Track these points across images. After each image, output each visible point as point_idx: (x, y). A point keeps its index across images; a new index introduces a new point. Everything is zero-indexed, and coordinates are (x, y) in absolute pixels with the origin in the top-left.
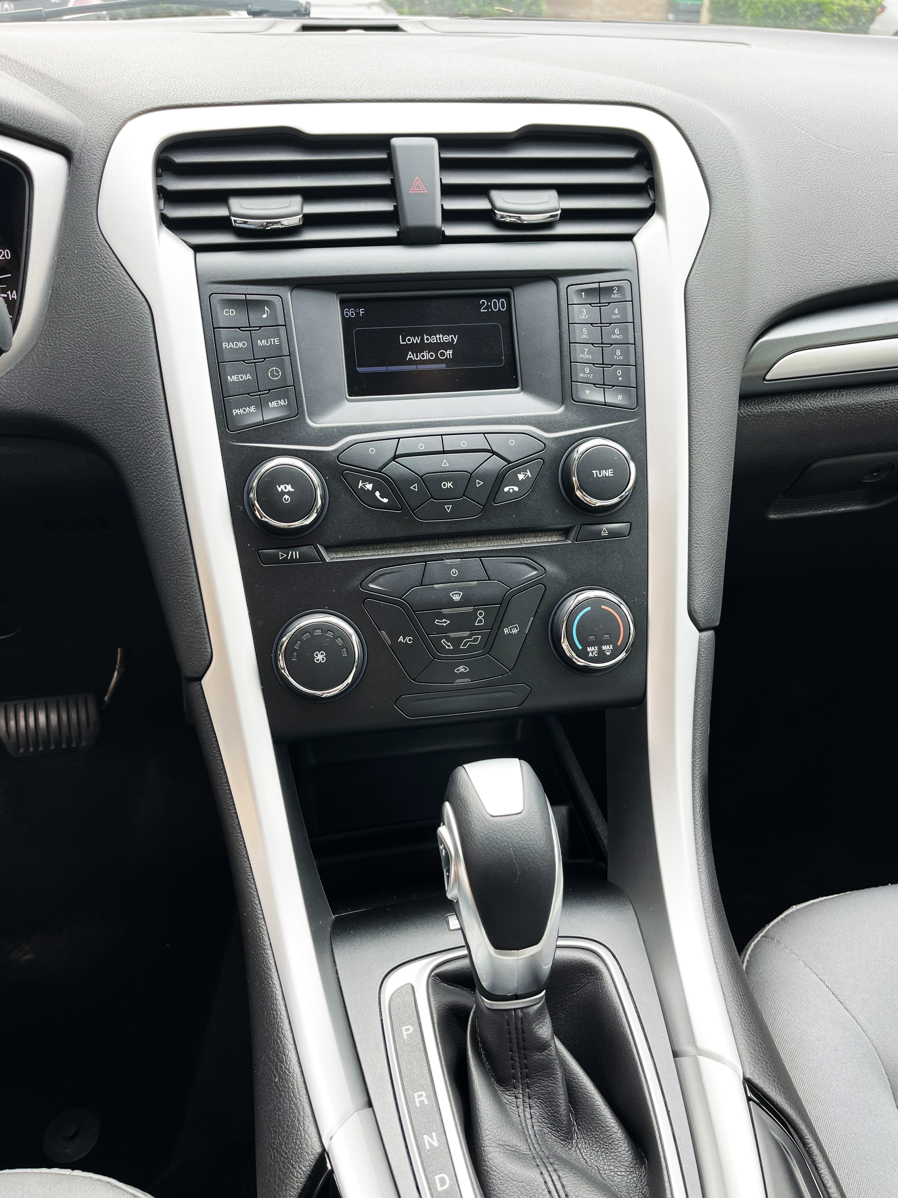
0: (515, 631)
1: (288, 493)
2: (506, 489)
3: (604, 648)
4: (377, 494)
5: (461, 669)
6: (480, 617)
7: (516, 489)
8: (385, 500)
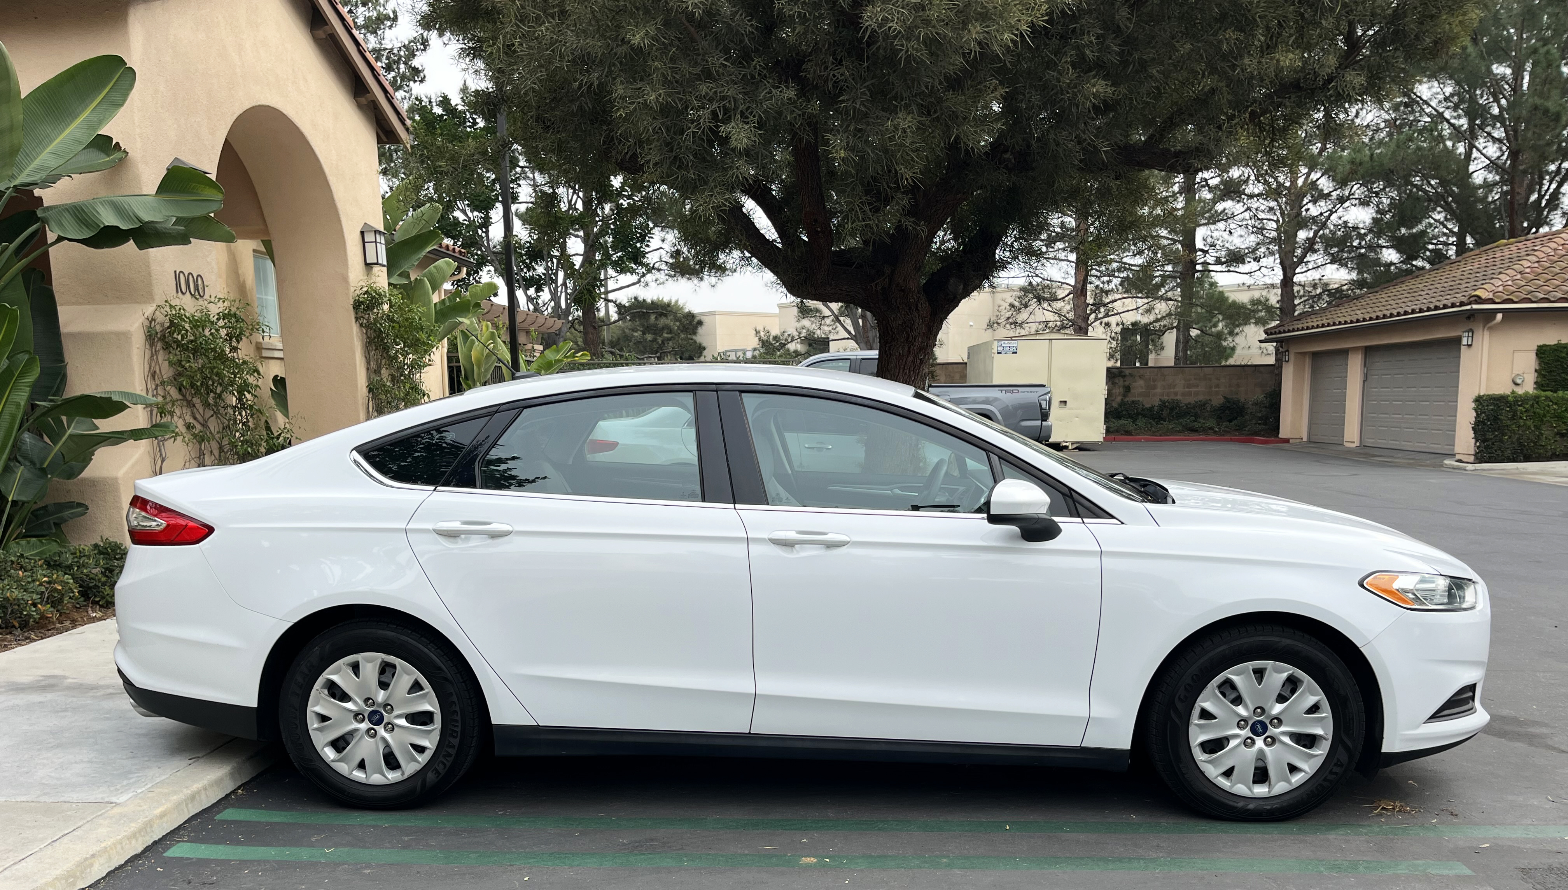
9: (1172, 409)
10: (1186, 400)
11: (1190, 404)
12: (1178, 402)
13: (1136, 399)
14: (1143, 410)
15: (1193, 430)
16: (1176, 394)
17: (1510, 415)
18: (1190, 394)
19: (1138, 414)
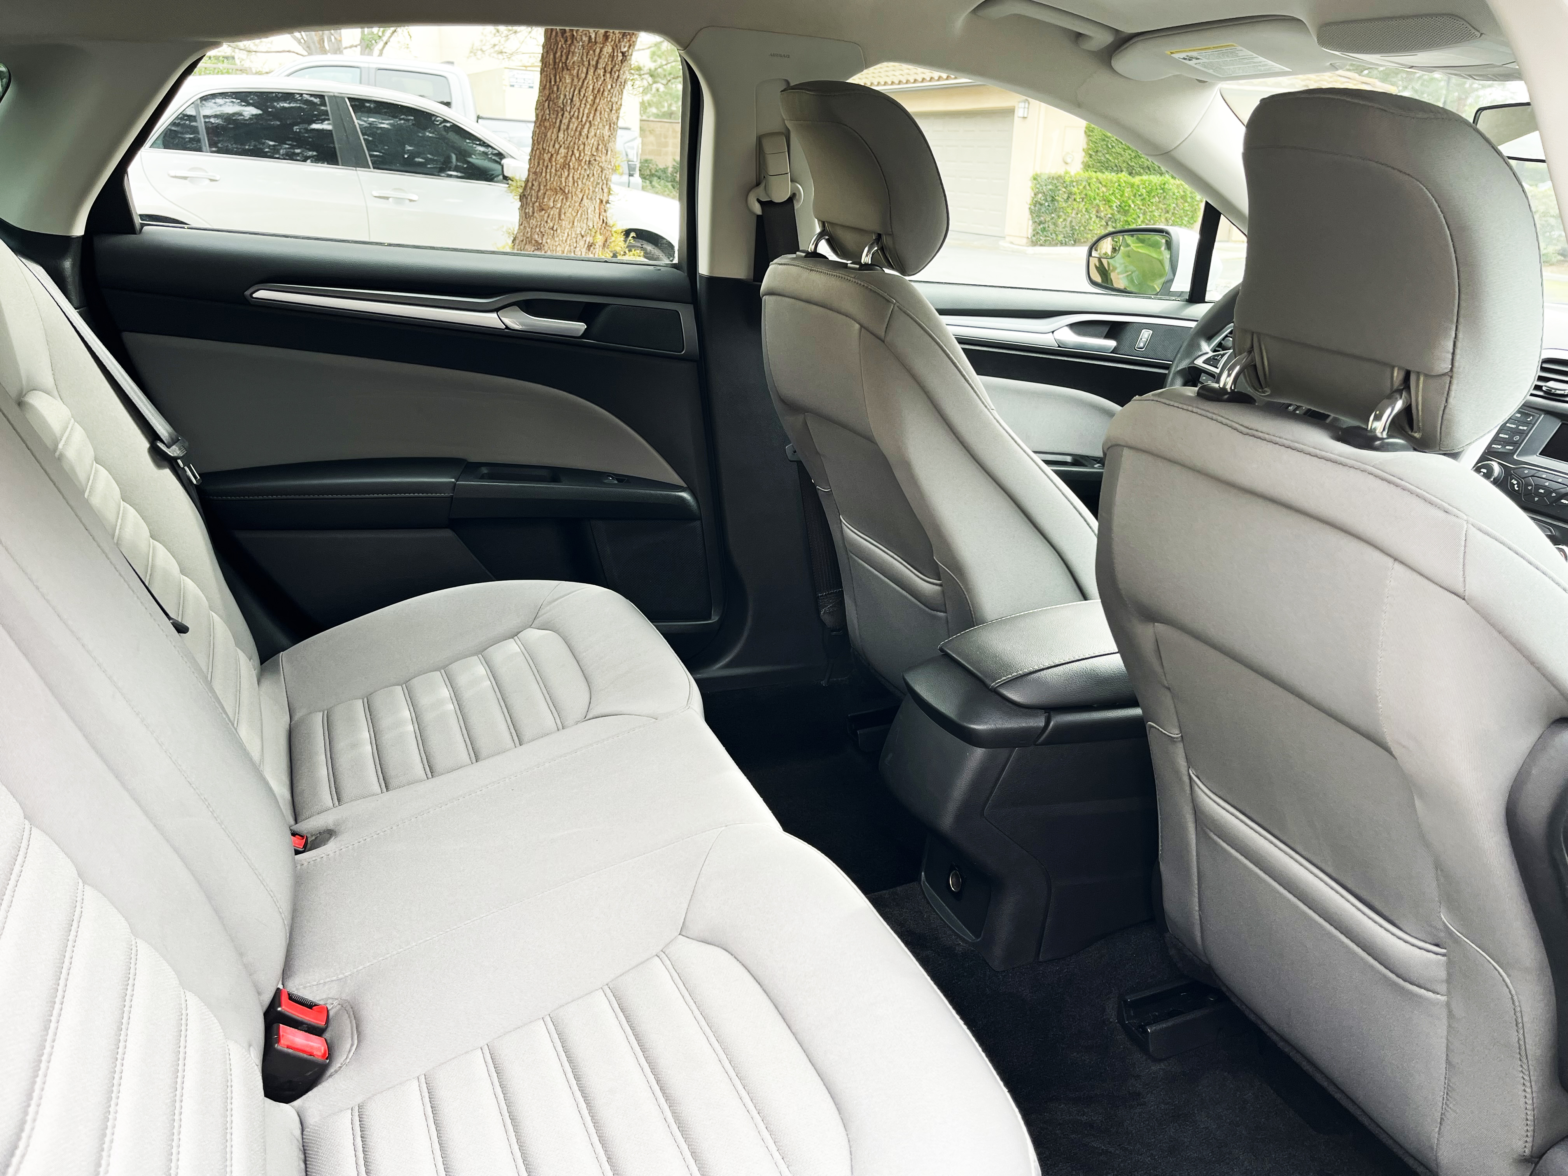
1: (1484, 472)
4: (1516, 486)
8: (1517, 489)
17: (1066, 196)
19: (652, 175)
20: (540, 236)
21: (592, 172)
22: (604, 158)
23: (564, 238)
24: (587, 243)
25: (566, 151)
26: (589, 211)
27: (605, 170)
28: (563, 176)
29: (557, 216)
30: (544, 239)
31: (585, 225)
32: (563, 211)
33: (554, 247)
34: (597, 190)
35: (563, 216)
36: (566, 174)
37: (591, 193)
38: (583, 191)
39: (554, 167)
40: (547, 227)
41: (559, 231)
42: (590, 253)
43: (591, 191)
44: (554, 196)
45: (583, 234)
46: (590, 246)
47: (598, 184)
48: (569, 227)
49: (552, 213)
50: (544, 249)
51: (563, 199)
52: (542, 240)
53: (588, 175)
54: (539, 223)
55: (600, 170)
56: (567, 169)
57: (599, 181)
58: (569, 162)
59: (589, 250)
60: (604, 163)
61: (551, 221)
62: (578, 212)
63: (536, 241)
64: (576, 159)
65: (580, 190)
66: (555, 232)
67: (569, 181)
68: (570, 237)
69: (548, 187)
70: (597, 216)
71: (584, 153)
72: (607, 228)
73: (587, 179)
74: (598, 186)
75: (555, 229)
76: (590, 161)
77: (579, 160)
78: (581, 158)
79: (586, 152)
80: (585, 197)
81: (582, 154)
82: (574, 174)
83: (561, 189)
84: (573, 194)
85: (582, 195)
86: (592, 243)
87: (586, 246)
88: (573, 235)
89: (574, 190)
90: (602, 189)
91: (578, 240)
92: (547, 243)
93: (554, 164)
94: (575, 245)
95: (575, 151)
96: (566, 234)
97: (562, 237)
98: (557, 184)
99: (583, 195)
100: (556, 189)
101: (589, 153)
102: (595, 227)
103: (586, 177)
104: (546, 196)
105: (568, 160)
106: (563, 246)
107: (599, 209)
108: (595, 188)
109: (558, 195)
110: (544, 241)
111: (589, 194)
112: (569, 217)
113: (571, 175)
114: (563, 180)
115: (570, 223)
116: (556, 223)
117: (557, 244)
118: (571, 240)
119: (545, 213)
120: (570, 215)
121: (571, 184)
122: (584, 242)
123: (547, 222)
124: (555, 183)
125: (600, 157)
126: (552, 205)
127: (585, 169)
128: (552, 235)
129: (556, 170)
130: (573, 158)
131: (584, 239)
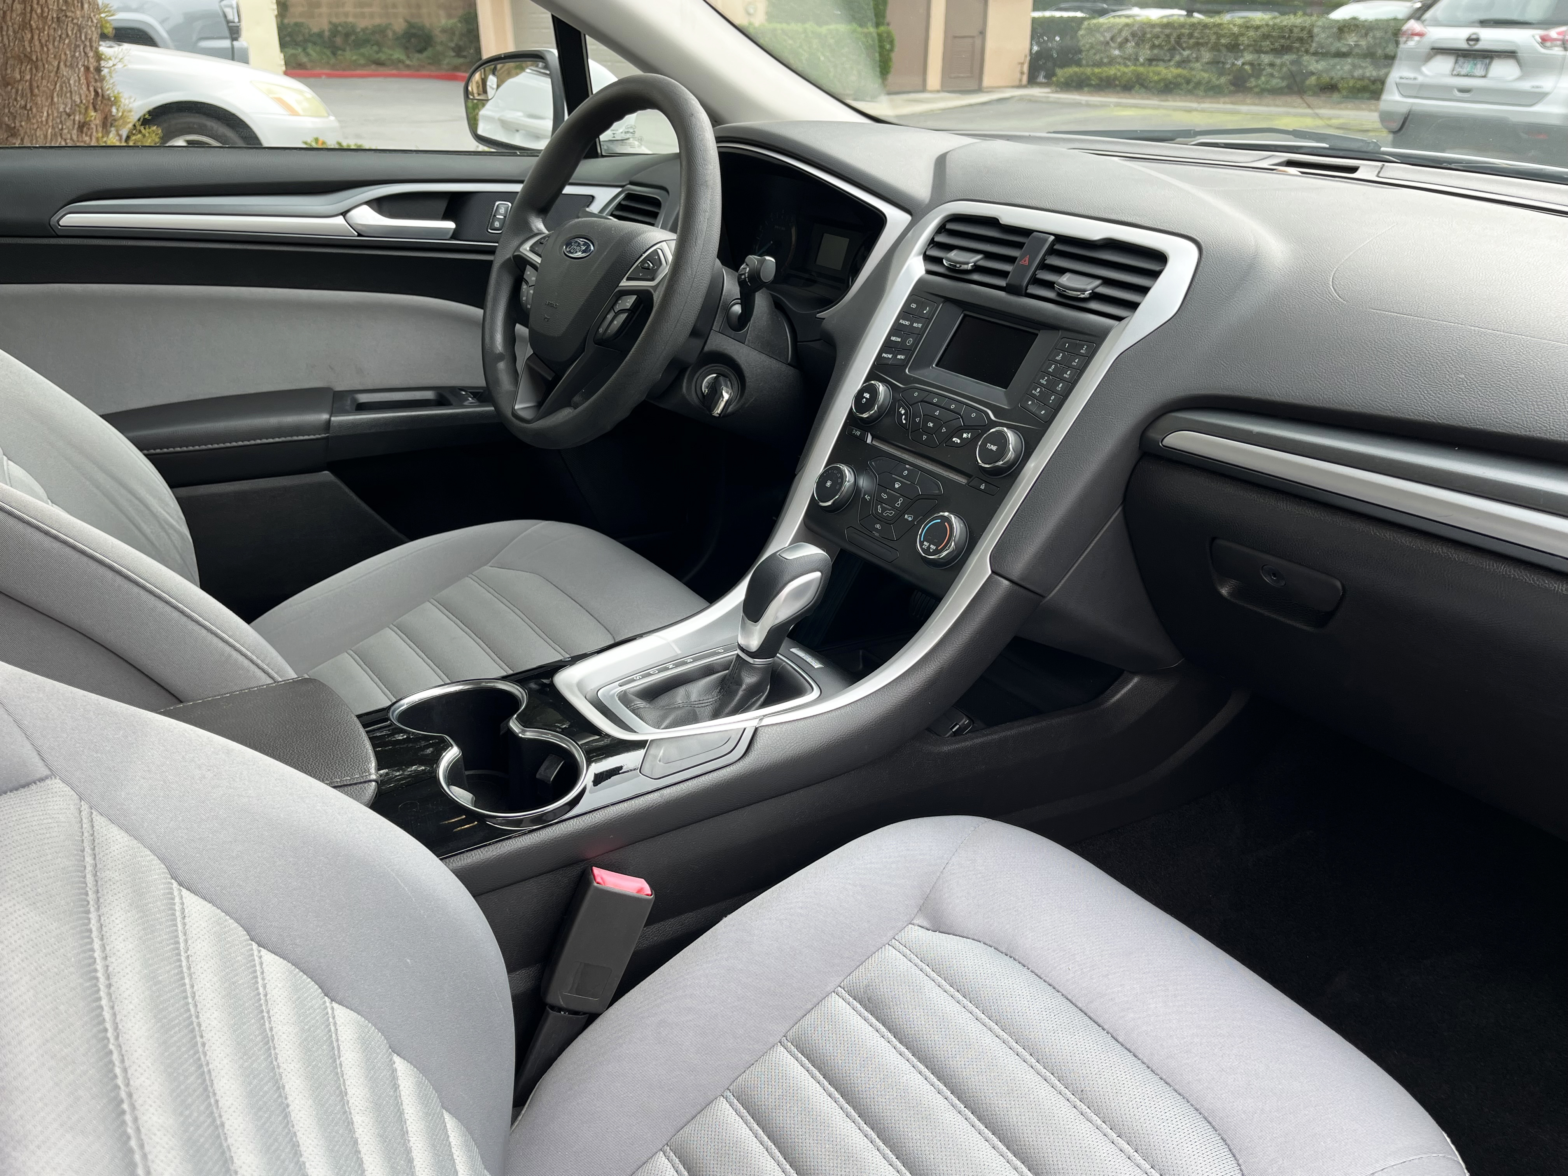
0: (910, 519)
1: (866, 398)
2: (954, 439)
3: (932, 546)
4: (904, 417)
5: (878, 526)
6: (900, 502)
7: (959, 441)
8: (904, 422)
9: (347, 35)
10: (363, 24)
11: (366, 28)
12: (353, 26)
13: (299, 20)
14: (311, 35)
15: (379, 63)
16: (346, 15)
18: (363, 15)
19: (306, 41)
20: (10, 118)
21: (64, 31)
22: (78, 13)
23: (44, 119)
24: (77, 122)
25: (23, 6)
26: (72, 82)
27: (83, 28)
28: (25, 39)
29: (28, 91)
30: (17, 122)
31: (69, 101)
32: (35, 84)
33: (33, 132)
34: (77, 54)
35: (36, 91)
36: (29, 36)
37: (69, 59)
38: (58, 57)
39: (11, 29)
40: (18, 106)
41: (34, 110)
42: (84, 135)
43: (69, 56)
44: (19, 66)
45: (68, 110)
46: (82, 127)
47: (77, 46)
48: (47, 104)
49: (20, 88)
50: (20, 135)
51: (31, 69)
52: (15, 123)
53: (60, 36)
54: (7, 102)
55: (76, 28)
56: (29, 29)
57: (78, 43)
58: (30, 21)
59: (82, 132)
60: (81, 19)
61: (22, 97)
62: (56, 85)
63: (8, 126)
64: (38, 17)
65: (53, 56)
66: (30, 112)
67: (34, 46)
68: (51, 117)
69: (9, 55)
70: (84, 88)
71: (48, 8)
72: (104, 102)
73: (59, 42)
74: (78, 49)
75: (28, 107)
76: (58, 18)
77: (42, 16)
78: (46, 14)
79: (51, 7)
80: (62, 64)
81: (46, 10)
82: (39, 36)
83: (25, 56)
84: (45, 62)
85: (57, 63)
86: (84, 122)
87: (76, 126)
88: (56, 114)
89: (44, 56)
90: (85, 53)
91: (63, 119)
92: (21, 126)
93: (10, 24)
94: (60, 126)
95: (35, 6)
96: (45, 114)
97: (41, 117)
98: (19, 50)
99: (59, 63)
100: (19, 56)
101: (55, 8)
102: (84, 101)
103: (58, 39)
104: (8, 66)
105: (28, 18)
106: (44, 129)
107: (87, 79)
108: (75, 52)
109: (24, 65)
110: (18, 124)
111: (66, 60)
112: (44, 92)
113: (36, 37)
114: (27, 44)
115: (47, 99)
116: (29, 101)
117: (35, 126)
118: (53, 120)
119: (11, 89)
120: (46, 89)
121: (38, 49)
122: (72, 122)
123: (16, 100)
124: (16, 49)
125: (73, 12)
126: (18, 77)
127: (54, 29)
128: (26, 115)
129: (14, 32)
130: (34, 16)
131: (72, 117)
